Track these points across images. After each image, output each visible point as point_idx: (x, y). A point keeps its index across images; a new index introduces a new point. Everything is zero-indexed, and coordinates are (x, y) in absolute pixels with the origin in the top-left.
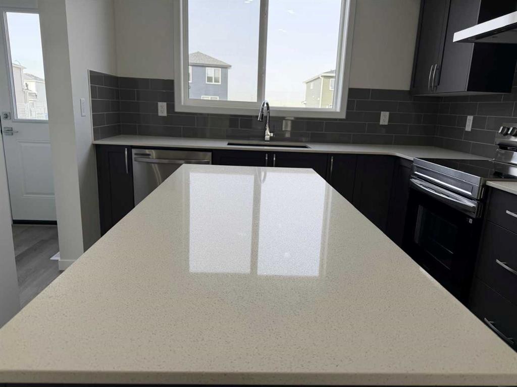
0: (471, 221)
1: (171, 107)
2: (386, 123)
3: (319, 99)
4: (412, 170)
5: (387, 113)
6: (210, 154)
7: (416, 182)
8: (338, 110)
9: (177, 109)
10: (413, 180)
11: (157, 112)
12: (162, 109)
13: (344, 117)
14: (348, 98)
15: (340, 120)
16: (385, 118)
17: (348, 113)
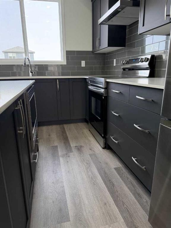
2: (84, 66)
5: (84, 62)
8: (63, 61)
10: (89, 87)
13: (65, 64)
14: (66, 55)
15: (64, 65)
16: (83, 64)
17: (67, 62)
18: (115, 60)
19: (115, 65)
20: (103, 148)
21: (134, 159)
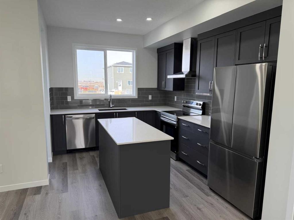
0: (176, 127)
1: (73, 98)
2: (151, 99)
3: (112, 78)
4: (160, 115)
5: (151, 96)
6: (95, 114)
7: (162, 118)
8: (135, 95)
9: (75, 98)
10: (161, 118)
11: (67, 100)
12: (69, 99)
13: (137, 97)
14: (138, 91)
15: (136, 99)
16: (150, 97)
17: (138, 96)
18: (176, 97)
19: (176, 100)
20: (175, 160)
21: (198, 162)
